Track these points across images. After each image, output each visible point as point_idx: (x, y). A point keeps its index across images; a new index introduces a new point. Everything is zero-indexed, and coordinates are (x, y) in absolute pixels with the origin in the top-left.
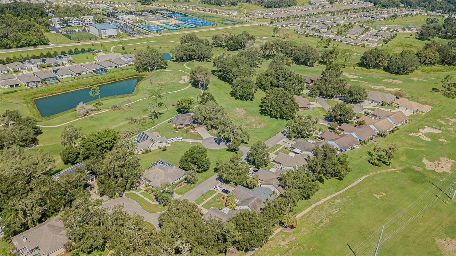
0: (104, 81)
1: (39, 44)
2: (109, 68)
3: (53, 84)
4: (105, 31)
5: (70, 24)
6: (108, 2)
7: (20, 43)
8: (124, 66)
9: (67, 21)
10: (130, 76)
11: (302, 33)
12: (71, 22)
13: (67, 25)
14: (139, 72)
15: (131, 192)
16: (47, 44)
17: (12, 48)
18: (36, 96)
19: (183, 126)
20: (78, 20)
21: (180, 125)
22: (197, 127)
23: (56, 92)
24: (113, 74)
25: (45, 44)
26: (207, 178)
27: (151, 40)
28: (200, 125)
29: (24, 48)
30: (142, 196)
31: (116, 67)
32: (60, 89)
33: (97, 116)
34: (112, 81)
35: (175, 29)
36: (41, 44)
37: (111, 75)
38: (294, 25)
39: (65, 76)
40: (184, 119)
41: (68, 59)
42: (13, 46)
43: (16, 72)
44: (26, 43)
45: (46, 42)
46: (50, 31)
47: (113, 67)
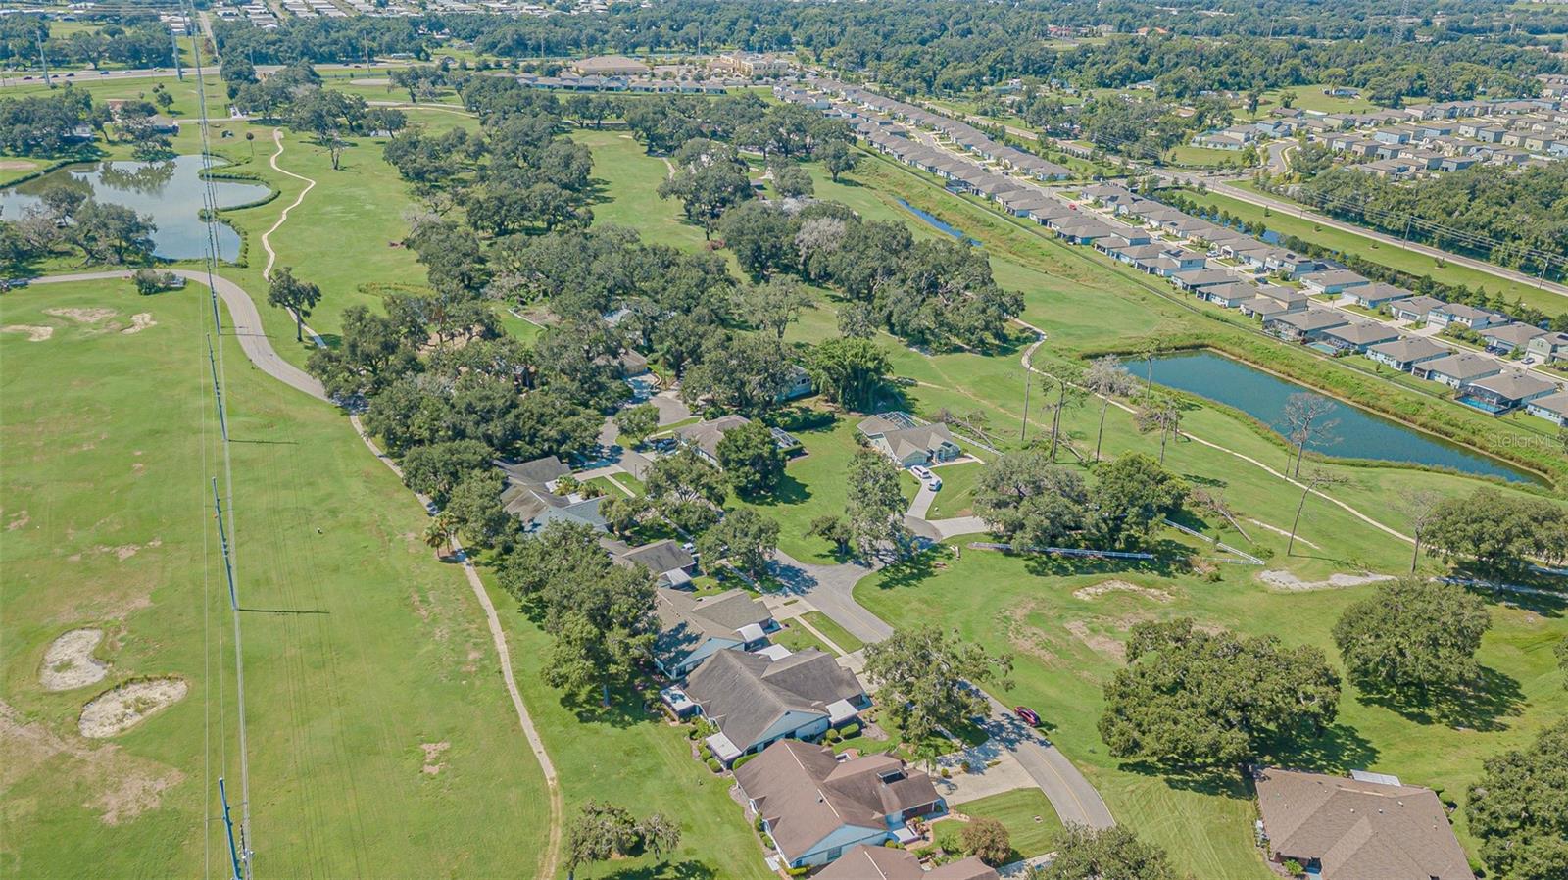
10: (1521, 461)
24: (1501, 427)
32: (1291, 366)
37: (1490, 424)
41: (1554, 350)
43: (1382, 314)
47: (1560, 420)
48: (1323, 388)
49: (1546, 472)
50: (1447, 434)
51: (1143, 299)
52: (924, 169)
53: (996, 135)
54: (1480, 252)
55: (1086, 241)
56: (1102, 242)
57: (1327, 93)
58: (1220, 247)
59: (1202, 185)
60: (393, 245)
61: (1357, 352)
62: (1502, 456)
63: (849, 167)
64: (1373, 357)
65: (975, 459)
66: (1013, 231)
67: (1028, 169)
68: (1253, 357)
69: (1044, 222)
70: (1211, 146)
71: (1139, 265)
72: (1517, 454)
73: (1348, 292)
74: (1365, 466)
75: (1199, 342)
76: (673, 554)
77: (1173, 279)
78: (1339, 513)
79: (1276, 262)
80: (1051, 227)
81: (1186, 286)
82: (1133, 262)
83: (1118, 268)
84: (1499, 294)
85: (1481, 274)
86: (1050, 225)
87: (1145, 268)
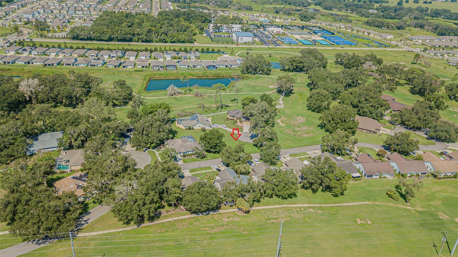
0: (210, 75)
2: (221, 66)
3: (171, 70)
4: (242, 38)
5: (222, 30)
6: (271, 16)
7: (173, 39)
8: (234, 67)
9: (219, 27)
10: (233, 76)
11: (454, 65)
12: (222, 28)
13: (219, 31)
14: (243, 74)
15: (154, 150)
16: (193, 43)
17: (167, 42)
18: (154, 77)
19: (235, 118)
20: (227, 27)
21: (232, 117)
22: (244, 121)
23: (169, 76)
24: (221, 71)
25: (191, 42)
26: (215, 158)
27: (279, 51)
28: (247, 121)
29: (175, 43)
30: (158, 155)
31: (226, 66)
32: (173, 75)
33: (181, 98)
34: (216, 76)
35: (311, 44)
36: (188, 42)
37: (219, 72)
38: (453, 56)
39: (183, 66)
40: (238, 113)
41: (195, 55)
42: (168, 41)
43: (155, 59)
44: (178, 40)
45: (192, 41)
46: (202, 34)
47: (224, 66)
50: (218, 76)
51: (114, 73)
54: (131, 40)
55: (59, 64)
56: (65, 63)
62: (230, 76)
65: (210, 119)
68: (165, 76)
75: (148, 77)
77: (107, 66)
79: (115, 54)
80: (34, 64)
81: (115, 66)
82: (86, 65)
83: (85, 68)
84: (165, 47)
85: (134, 45)
86: (32, 63)
87: (93, 66)
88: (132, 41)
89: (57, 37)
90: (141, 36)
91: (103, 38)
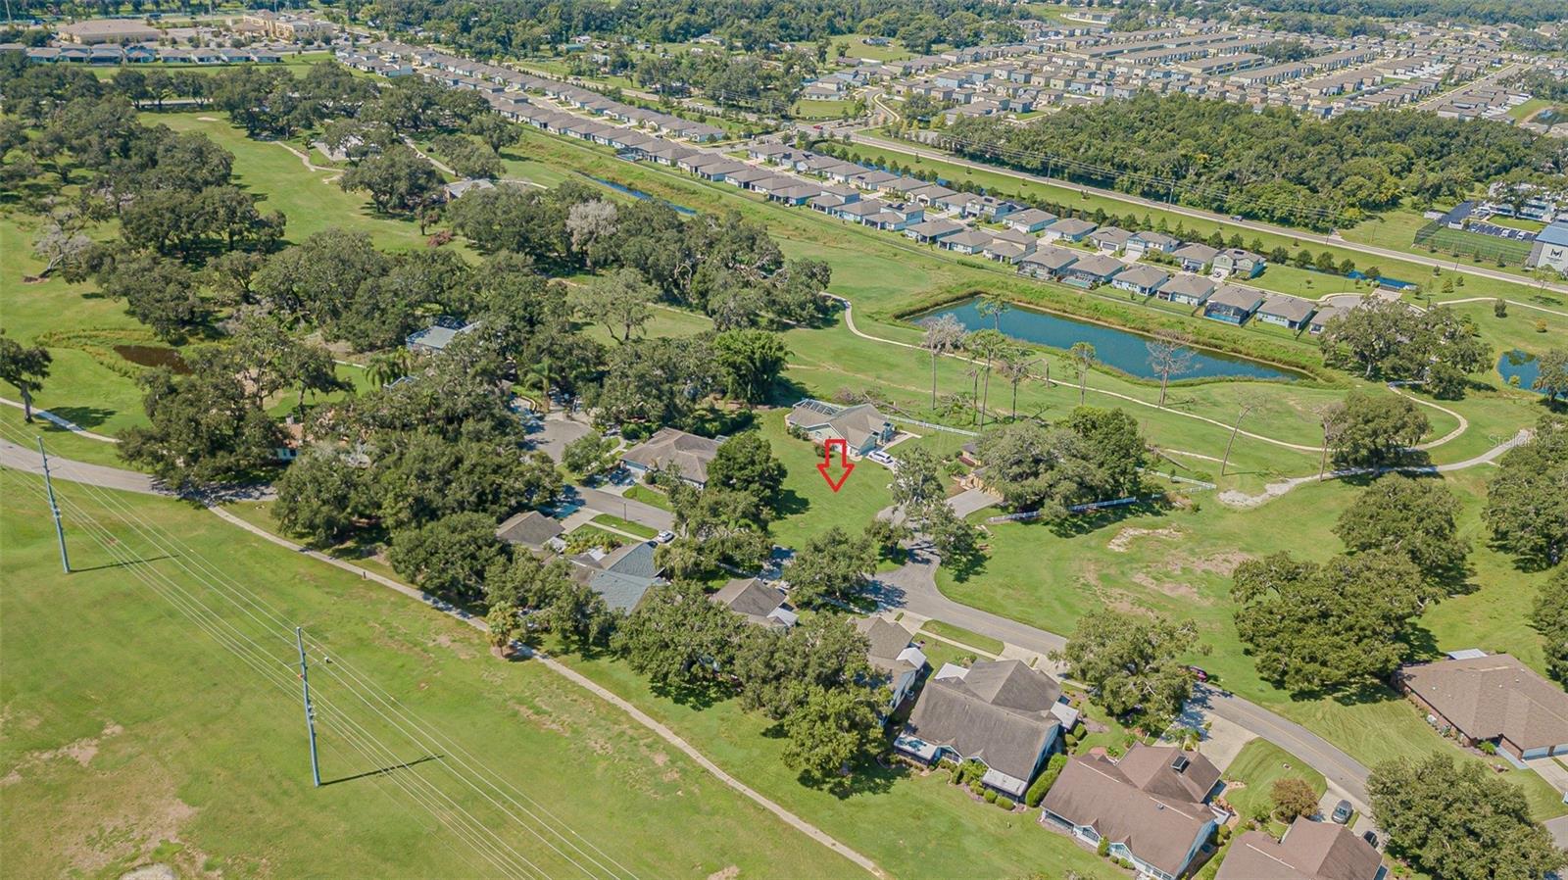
0: (1188, 336)
1: (1299, 225)
2: (1268, 319)
3: (1071, 287)
4: (1558, 249)
7: (1252, 205)
10: (1280, 361)
12: (1543, 203)
16: (1326, 231)
17: (1227, 212)
21: (971, 453)
23: (1044, 303)
24: (1248, 334)
25: (1316, 229)
29: (1255, 222)
31: (1292, 324)
32: (1060, 302)
36: (1306, 225)
37: (1239, 333)
41: (1235, 264)
42: (1230, 208)
43: (1087, 246)
44: (1266, 211)
45: (1320, 224)
46: (1424, 210)
47: (1286, 323)
48: (1098, 319)
49: (1303, 368)
50: (1216, 347)
51: (895, 255)
52: (578, 136)
53: (616, 96)
54: (1107, 183)
55: (802, 202)
56: (817, 201)
57: (865, 42)
58: (916, 196)
59: (847, 137)
60: (30, 279)
61: (1104, 284)
62: (1266, 359)
63: (512, 139)
64: (1118, 286)
65: (910, 435)
66: (720, 197)
67: (680, 131)
68: (1028, 299)
69: (747, 185)
70: (814, 98)
71: (867, 222)
72: (1277, 356)
73: (1050, 229)
74: (1192, 385)
75: (972, 290)
76: (764, 592)
77: (906, 232)
78: (1216, 429)
79: (978, 207)
80: (757, 190)
81: (924, 238)
82: (859, 219)
83: (849, 226)
84: (1164, 220)
85: (1118, 202)
86: (753, 188)
87: (874, 224)
88: (1113, 188)
89: (922, 140)
90: (1139, 173)
91: (1024, 163)
